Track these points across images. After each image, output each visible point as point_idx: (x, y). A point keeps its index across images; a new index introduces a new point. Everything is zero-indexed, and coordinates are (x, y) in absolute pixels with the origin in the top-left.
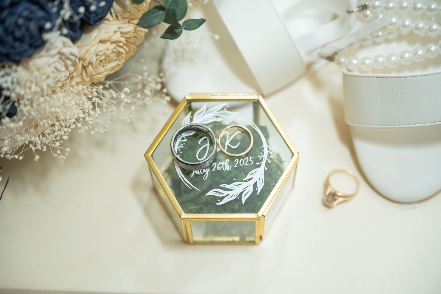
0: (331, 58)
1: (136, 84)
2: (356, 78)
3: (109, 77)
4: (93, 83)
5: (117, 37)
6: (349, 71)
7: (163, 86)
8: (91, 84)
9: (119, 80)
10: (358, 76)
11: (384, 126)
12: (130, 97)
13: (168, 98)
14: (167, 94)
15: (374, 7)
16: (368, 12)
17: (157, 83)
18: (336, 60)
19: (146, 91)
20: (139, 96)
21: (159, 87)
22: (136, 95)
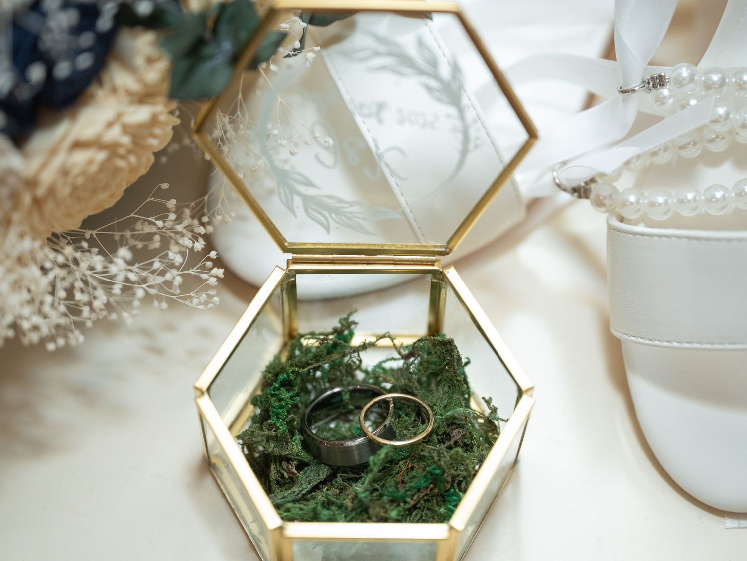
0: (581, 192)
1: (149, 237)
2: (638, 236)
3: (89, 222)
4: (54, 234)
5: (114, 134)
6: (622, 220)
7: (210, 244)
8: (49, 235)
9: (111, 228)
10: (643, 234)
11: (698, 346)
12: (135, 268)
13: (220, 272)
14: (219, 262)
15: (680, 83)
16: (665, 91)
17: (195, 238)
18: (593, 195)
19: (171, 255)
20: (157, 265)
21: (199, 245)
22: (152, 264)
